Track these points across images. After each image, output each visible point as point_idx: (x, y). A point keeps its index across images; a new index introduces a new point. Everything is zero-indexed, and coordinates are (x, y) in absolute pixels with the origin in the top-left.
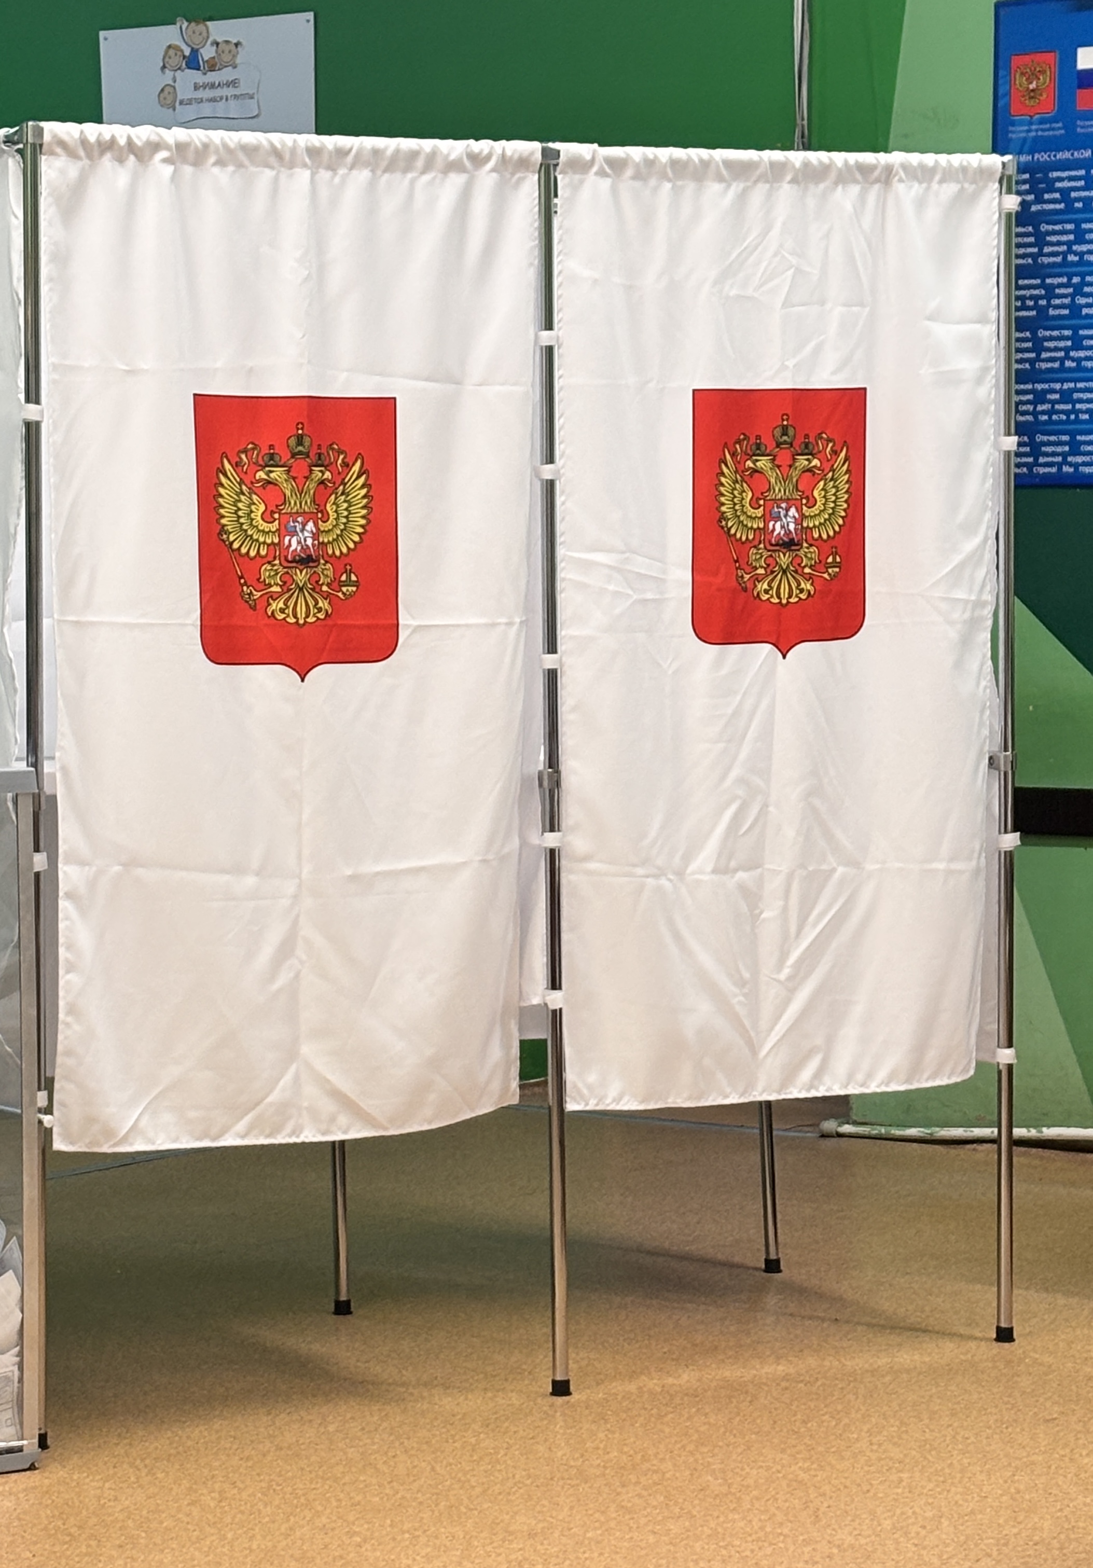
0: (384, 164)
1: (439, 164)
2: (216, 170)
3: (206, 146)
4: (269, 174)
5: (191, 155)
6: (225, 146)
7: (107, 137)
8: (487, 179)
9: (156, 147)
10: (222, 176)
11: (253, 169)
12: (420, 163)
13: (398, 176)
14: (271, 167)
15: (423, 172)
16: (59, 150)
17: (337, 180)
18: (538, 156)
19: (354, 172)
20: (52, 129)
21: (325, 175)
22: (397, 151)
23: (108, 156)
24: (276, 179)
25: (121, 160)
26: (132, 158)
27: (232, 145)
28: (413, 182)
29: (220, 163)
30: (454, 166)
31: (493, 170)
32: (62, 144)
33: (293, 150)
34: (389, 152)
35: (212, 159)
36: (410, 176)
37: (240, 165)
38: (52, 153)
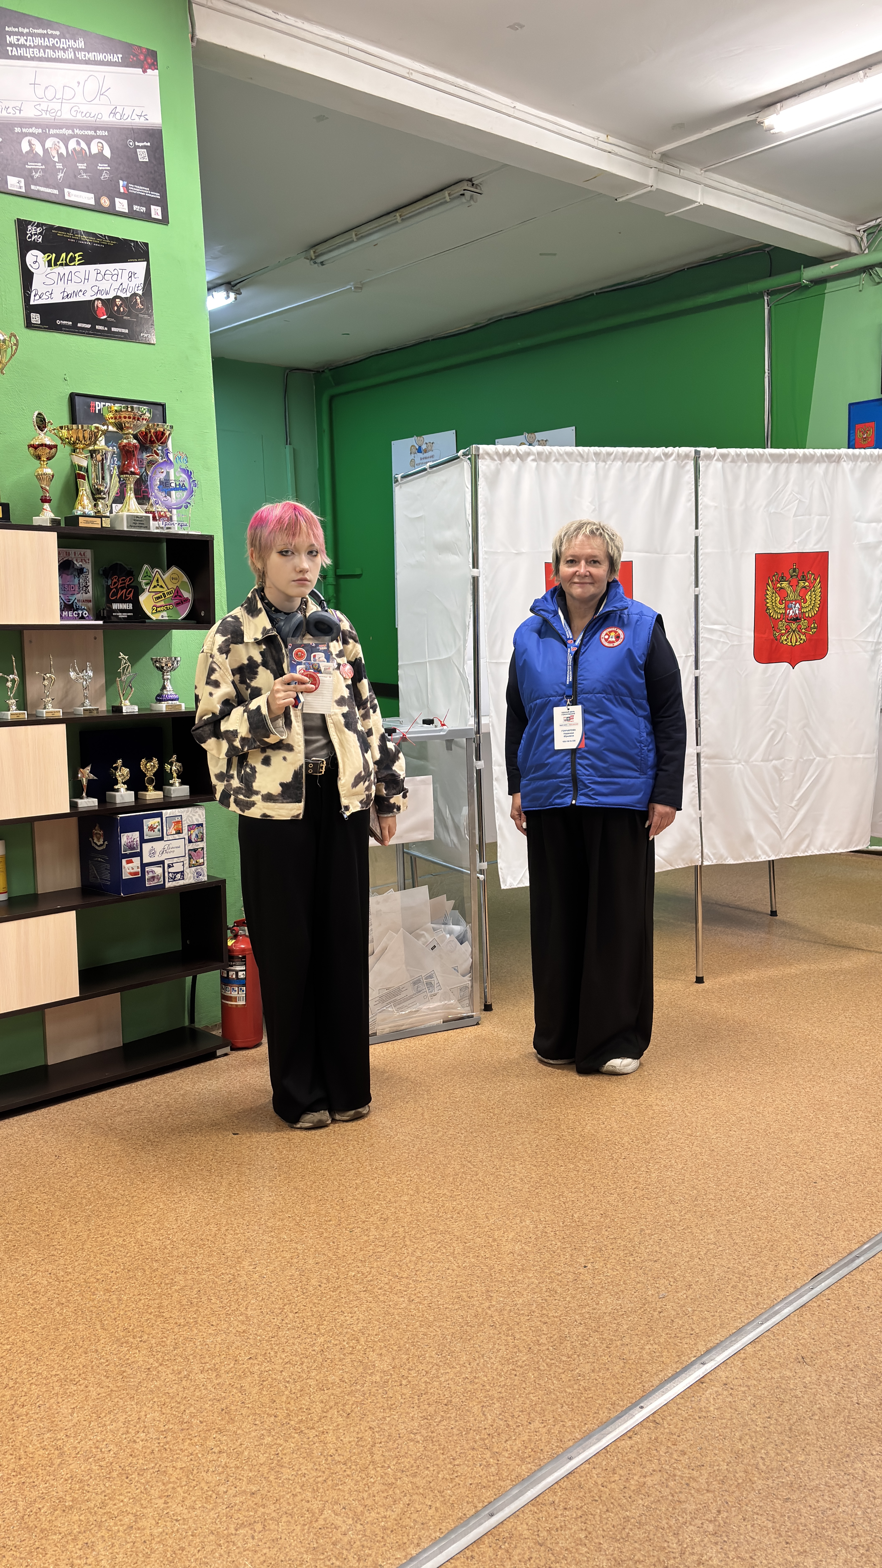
0: (627, 459)
1: (651, 457)
3: (550, 453)
4: (577, 464)
5: (544, 457)
6: (559, 453)
7: (507, 450)
8: (671, 463)
9: (528, 454)
10: (558, 466)
11: (571, 463)
12: (642, 458)
13: (633, 463)
14: (578, 462)
15: (643, 462)
16: (486, 457)
17: (607, 466)
18: (693, 454)
19: (615, 463)
20: (483, 448)
21: (601, 464)
22: (633, 453)
23: (508, 459)
24: (581, 466)
25: (513, 461)
26: (518, 459)
27: (562, 453)
28: (640, 465)
29: (557, 460)
30: (658, 459)
31: (674, 460)
32: (488, 454)
33: (588, 454)
34: (629, 454)
35: (553, 459)
36: (638, 464)
37: (565, 461)
38: (484, 458)
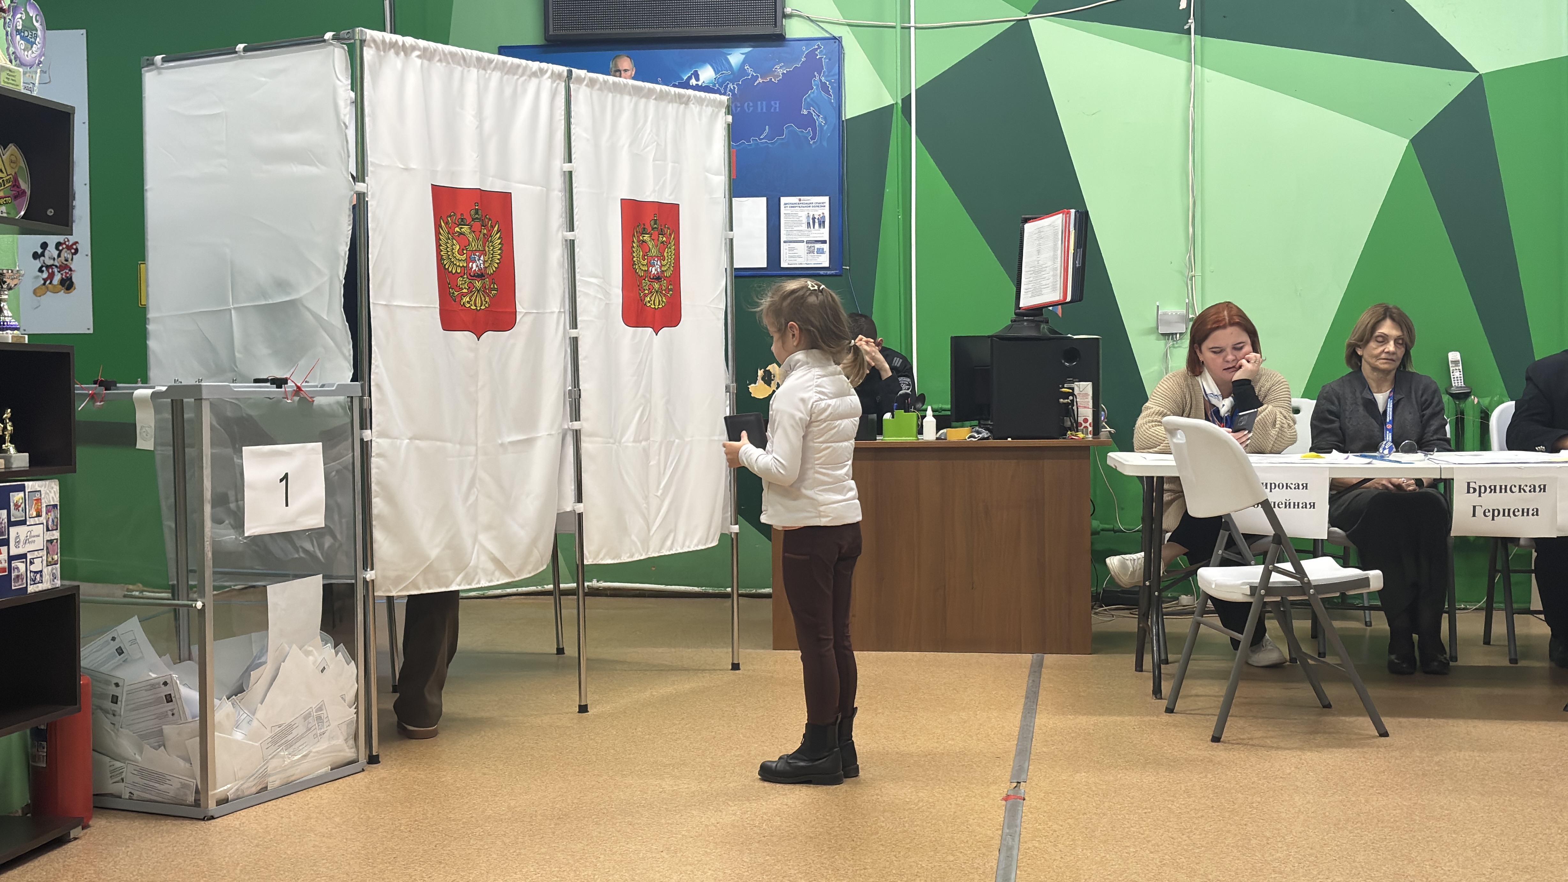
2: (439, 64)
8: (546, 80)
10: (441, 67)
18: (565, 74)
19: (494, 73)
20: (370, 33)
23: (392, 51)
24: (462, 73)
26: (402, 53)
28: (518, 79)
29: (440, 60)
30: (534, 74)
31: (549, 78)
32: (374, 41)
33: (471, 58)
38: (370, 46)
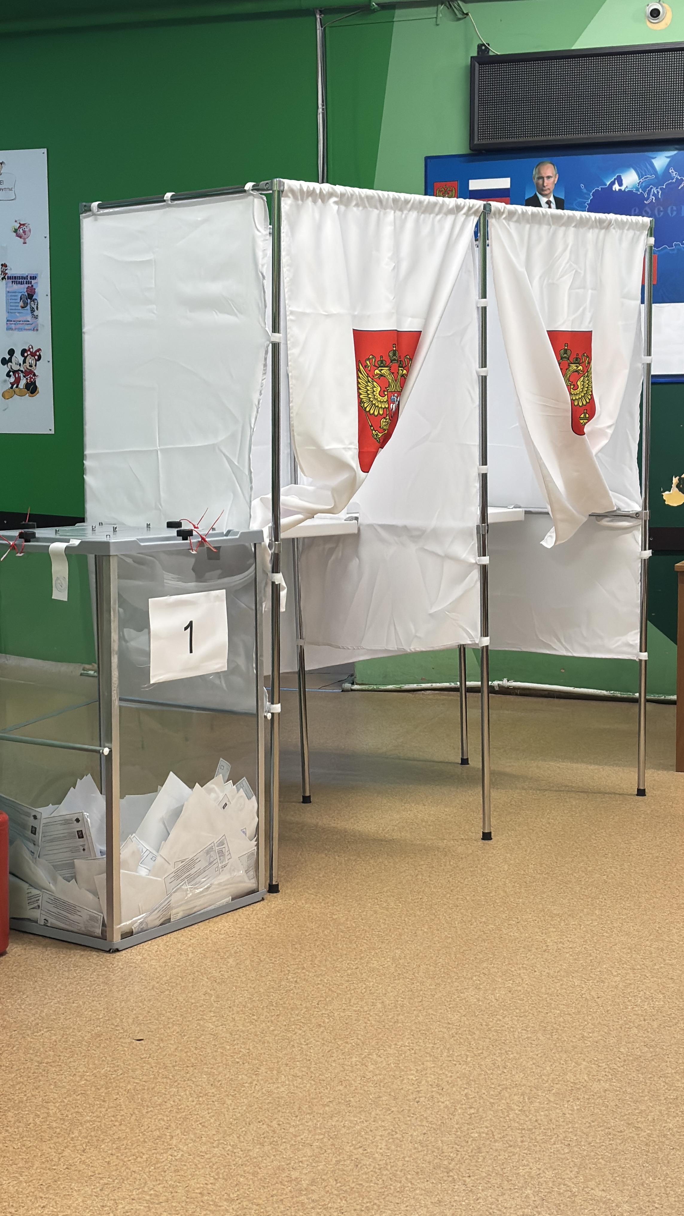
2: (355, 209)
3: (352, 195)
4: (376, 212)
5: (345, 200)
6: (360, 196)
9: (331, 195)
10: (358, 212)
11: (369, 209)
13: (427, 215)
14: (378, 208)
15: (437, 215)
16: (290, 195)
17: (403, 216)
18: (484, 208)
19: (411, 213)
20: (288, 183)
21: (399, 213)
22: (427, 203)
23: (311, 197)
24: (379, 215)
25: (316, 201)
26: (321, 199)
28: (434, 218)
29: (357, 205)
30: (450, 212)
31: (464, 214)
32: (292, 191)
33: (386, 200)
35: (354, 203)
36: (432, 216)
